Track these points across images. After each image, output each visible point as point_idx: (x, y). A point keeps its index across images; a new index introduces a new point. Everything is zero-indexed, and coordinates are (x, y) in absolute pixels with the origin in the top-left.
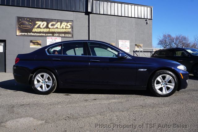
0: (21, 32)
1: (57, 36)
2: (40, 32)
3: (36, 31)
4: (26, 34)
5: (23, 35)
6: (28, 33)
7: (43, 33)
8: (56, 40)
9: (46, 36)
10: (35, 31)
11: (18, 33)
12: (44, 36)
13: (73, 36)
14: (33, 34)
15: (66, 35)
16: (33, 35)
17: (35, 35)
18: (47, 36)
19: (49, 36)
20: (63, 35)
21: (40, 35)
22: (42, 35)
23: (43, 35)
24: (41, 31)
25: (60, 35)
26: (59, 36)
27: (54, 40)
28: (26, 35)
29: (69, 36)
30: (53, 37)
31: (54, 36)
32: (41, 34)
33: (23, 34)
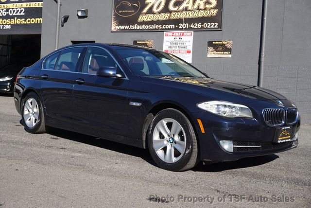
0: (119, 25)
1: (186, 29)
2: (152, 23)
3: (145, 20)
4: (127, 27)
5: (122, 30)
6: (131, 26)
7: (158, 22)
8: (183, 37)
9: (163, 30)
10: (142, 20)
11: (114, 27)
12: (159, 29)
13: (220, 26)
14: (139, 27)
15: (205, 25)
16: (140, 29)
17: (143, 29)
18: (166, 29)
19: (169, 29)
20: (199, 26)
21: (151, 29)
22: (156, 29)
23: (157, 27)
24: (155, 19)
25: (192, 26)
26: (190, 29)
27: (178, 38)
28: (127, 29)
29: (212, 27)
30: (177, 33)
31: (177, 29)
32: (153, 27)
33: (122, 27)
